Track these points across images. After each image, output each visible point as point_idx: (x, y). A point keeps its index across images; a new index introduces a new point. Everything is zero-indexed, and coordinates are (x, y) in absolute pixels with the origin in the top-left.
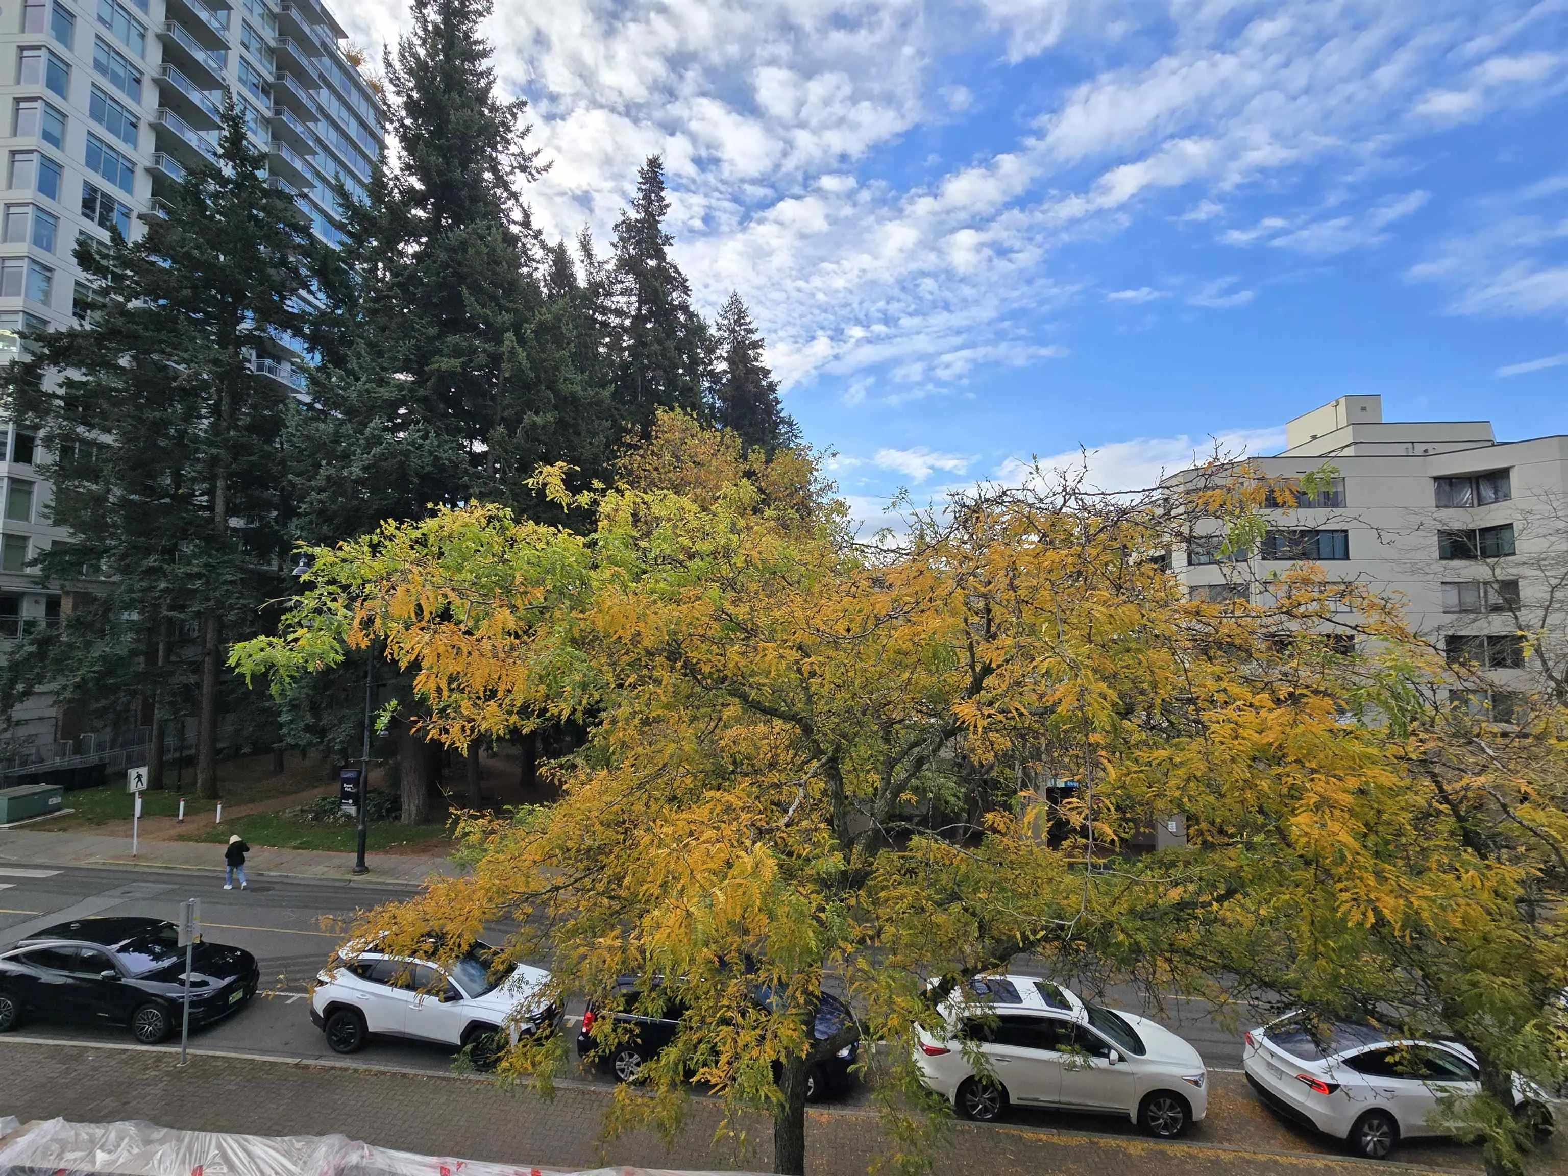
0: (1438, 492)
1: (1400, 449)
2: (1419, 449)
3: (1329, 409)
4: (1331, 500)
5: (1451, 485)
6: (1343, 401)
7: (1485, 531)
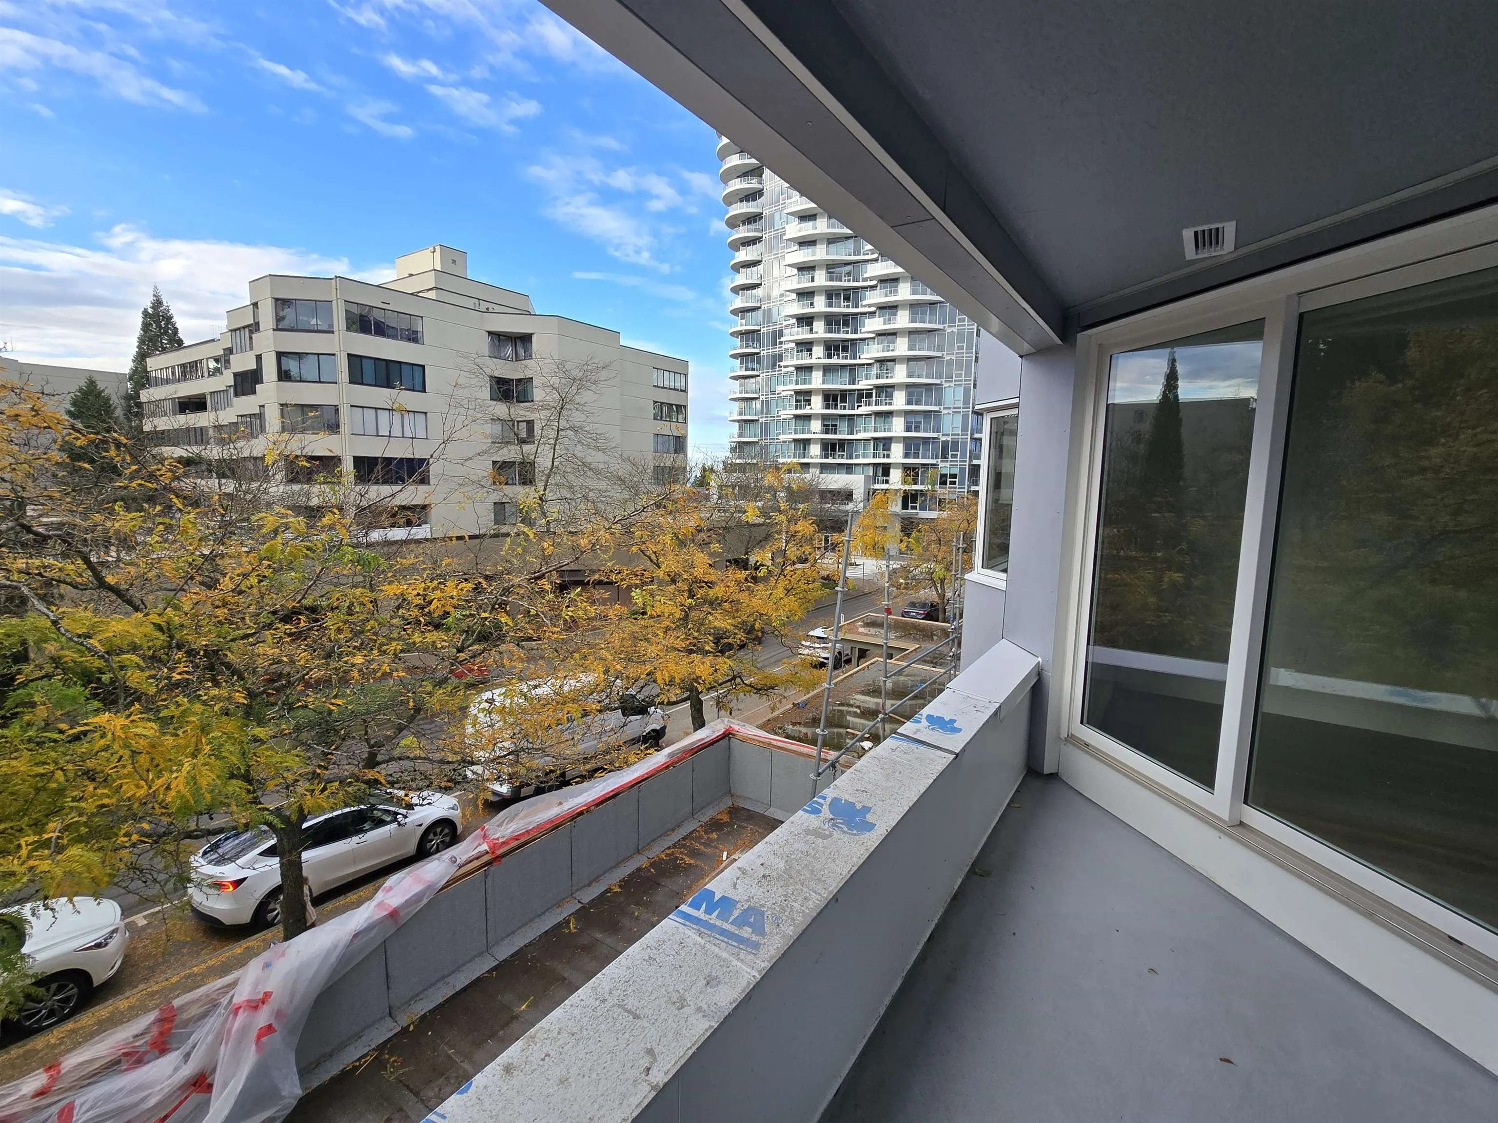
0: (492, 344)
1: (470, 303)
2: (484, 306)
3: (428, 253)
4: (413, 337)
5: (499, 340)
6: (438, 248)
7: (519, 381)
